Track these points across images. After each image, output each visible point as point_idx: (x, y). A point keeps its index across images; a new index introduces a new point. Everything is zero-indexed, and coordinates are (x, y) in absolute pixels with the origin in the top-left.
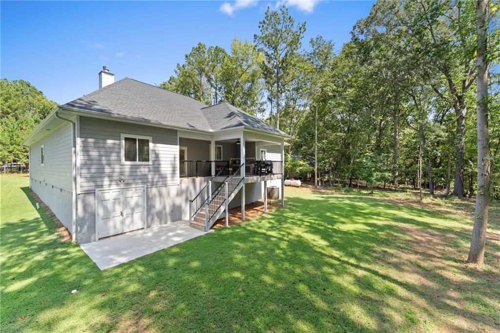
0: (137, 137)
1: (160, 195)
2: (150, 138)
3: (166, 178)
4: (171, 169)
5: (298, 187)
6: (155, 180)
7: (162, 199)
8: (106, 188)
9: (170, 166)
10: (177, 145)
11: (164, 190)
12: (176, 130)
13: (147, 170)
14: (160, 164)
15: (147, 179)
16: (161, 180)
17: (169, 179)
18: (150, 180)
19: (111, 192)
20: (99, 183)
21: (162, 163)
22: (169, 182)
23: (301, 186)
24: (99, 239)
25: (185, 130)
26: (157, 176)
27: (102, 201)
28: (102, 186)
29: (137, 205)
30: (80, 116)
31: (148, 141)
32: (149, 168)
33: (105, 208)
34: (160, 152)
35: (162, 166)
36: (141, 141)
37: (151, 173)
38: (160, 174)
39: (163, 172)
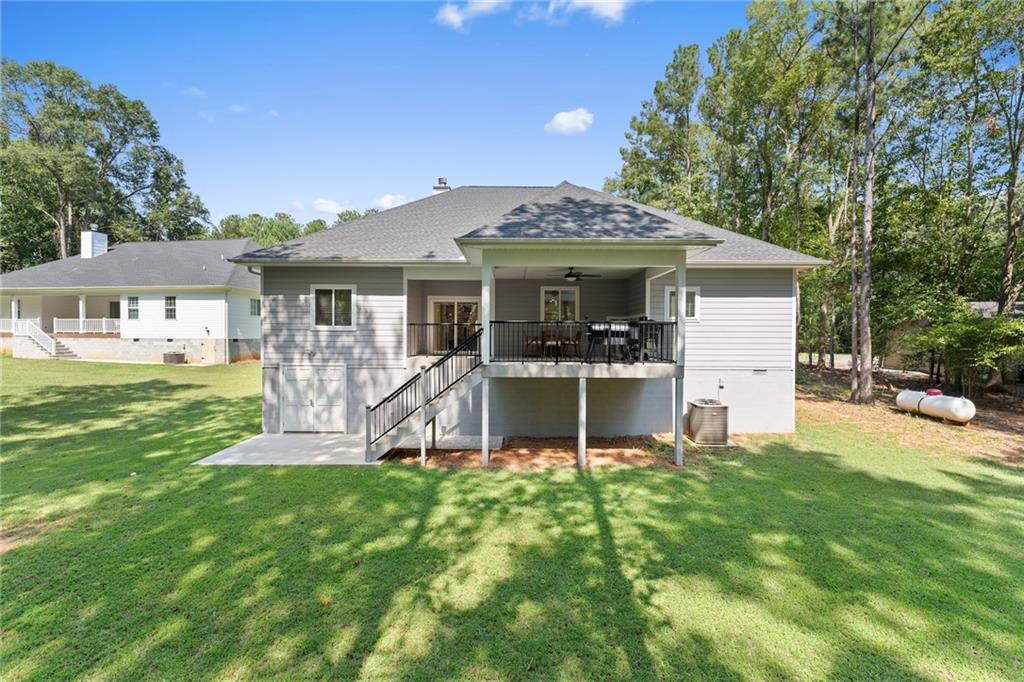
0: (333, 287)
1: (375, 382)
2: (353, 287)
3: (384, 354)
4: (393, 339)
5: (961, 424)
6: (366, 356)
7: (378, 389)
8: (296, 362)
9: (392, 333)
10: (402, 295)
11: (381, 375)
12: (401, 268)
13: (351, 339)
14: (373, 330)
15: (351, 353)
16: (375, 357)
17: (390, 356)
18: (356, 356)
19: (303, 371)
20: (288, 356)
21: (377, 327)
22: (391, 362)
23: (976, 421)
24: (285, 432)
25: (415, 266)
26: (368, 351)
27: (292, 380)
28: (291, 360)
29: (337, 394)
30: (265, 267)
31: (349, 292)
32: (355, 336)
33: (297, 392)
34: (375, 309)
35: (378, 333)
36: (339, 293)
37: (358, 345)
38: (374, 347)
39: (378, 344)
